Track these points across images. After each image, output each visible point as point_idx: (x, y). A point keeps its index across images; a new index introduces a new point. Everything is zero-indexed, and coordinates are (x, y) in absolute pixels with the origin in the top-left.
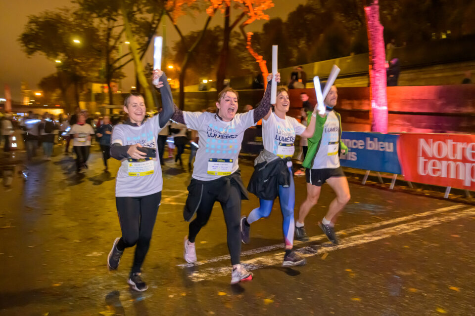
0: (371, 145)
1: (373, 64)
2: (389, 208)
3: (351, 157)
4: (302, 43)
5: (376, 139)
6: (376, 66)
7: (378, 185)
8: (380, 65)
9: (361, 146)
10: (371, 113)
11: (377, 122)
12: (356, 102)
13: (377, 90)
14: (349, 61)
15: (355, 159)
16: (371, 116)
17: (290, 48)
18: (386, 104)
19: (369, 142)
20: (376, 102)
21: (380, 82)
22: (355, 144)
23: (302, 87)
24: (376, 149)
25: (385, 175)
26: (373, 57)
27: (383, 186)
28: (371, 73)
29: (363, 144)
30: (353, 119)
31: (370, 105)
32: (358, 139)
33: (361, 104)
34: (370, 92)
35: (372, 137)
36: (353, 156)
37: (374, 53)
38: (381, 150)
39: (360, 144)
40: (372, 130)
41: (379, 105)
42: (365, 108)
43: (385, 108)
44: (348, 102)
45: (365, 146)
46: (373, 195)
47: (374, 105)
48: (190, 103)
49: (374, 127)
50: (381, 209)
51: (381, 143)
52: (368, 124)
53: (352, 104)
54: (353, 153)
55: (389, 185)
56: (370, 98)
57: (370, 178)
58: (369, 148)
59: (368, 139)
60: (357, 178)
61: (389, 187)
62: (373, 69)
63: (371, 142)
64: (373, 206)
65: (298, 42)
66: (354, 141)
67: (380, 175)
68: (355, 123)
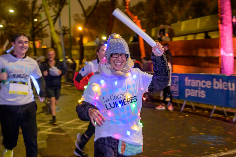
0: (217, 85)
1: (221, 19)
2: (228, 139)
3: (201, 94)
4: (175, 9)
5: (221, 80)
6: (224, 21)
7: (223, 118)
8: (227, 20)
9: (209, 85)
10: (220, 59)
11: (225, 66)
12: (209, 51)
13: (224, 40)
14: (207, 20)
15: (204, 96)
16: (220, 62)
17: (166, 13)
18: (232, 51)
19: (215, 82)
20: (224, 50)
21: (227, 33)
22: (204, 84)
23: (168, 40)
24: (221, 88)
25: (229, 110)
26: (222, 14)
27: (227, 119)
28: (220, 26)
29: (210, 84)
30: (207, 64)
31: (219, 52)
32: (206, 80)
33: (213, 52)
34: (220, 42)
35: (218, 78)
36: (203, 94)
37: (222, 10)
38: (225, 89)
39: (208, 84)
40: (221, 72)
41: (227, 53)
42: (217, 55)
43: (232, 55)
44: (203, 50)
45: (212, 85)
46: (218, 127)
47: (222, 52)
48: (88, 54)
49: (222, 70)
50: (221, 140)
51: (225, 83)
52: (218, 67)
53: (206, 53)
54: (203, 91)
55: (233, 118)
56: (220, 47)
57: (217, 112)
58: (215, 87)
59: (215, 80)
60: (207, 112)
61: (232, 120)
62: (222, 23)
63: (217, 82)
64: (214, 137)
65: (172, 8)
66: (204, 81)
67: (225, 110)
68: (209, 67)
